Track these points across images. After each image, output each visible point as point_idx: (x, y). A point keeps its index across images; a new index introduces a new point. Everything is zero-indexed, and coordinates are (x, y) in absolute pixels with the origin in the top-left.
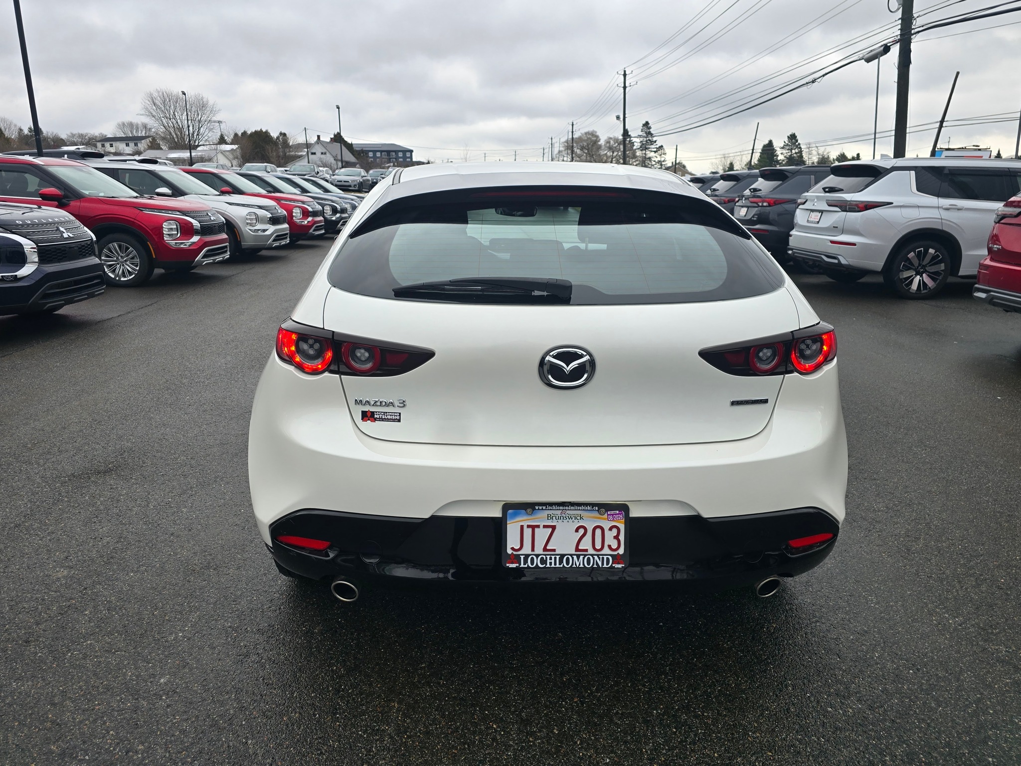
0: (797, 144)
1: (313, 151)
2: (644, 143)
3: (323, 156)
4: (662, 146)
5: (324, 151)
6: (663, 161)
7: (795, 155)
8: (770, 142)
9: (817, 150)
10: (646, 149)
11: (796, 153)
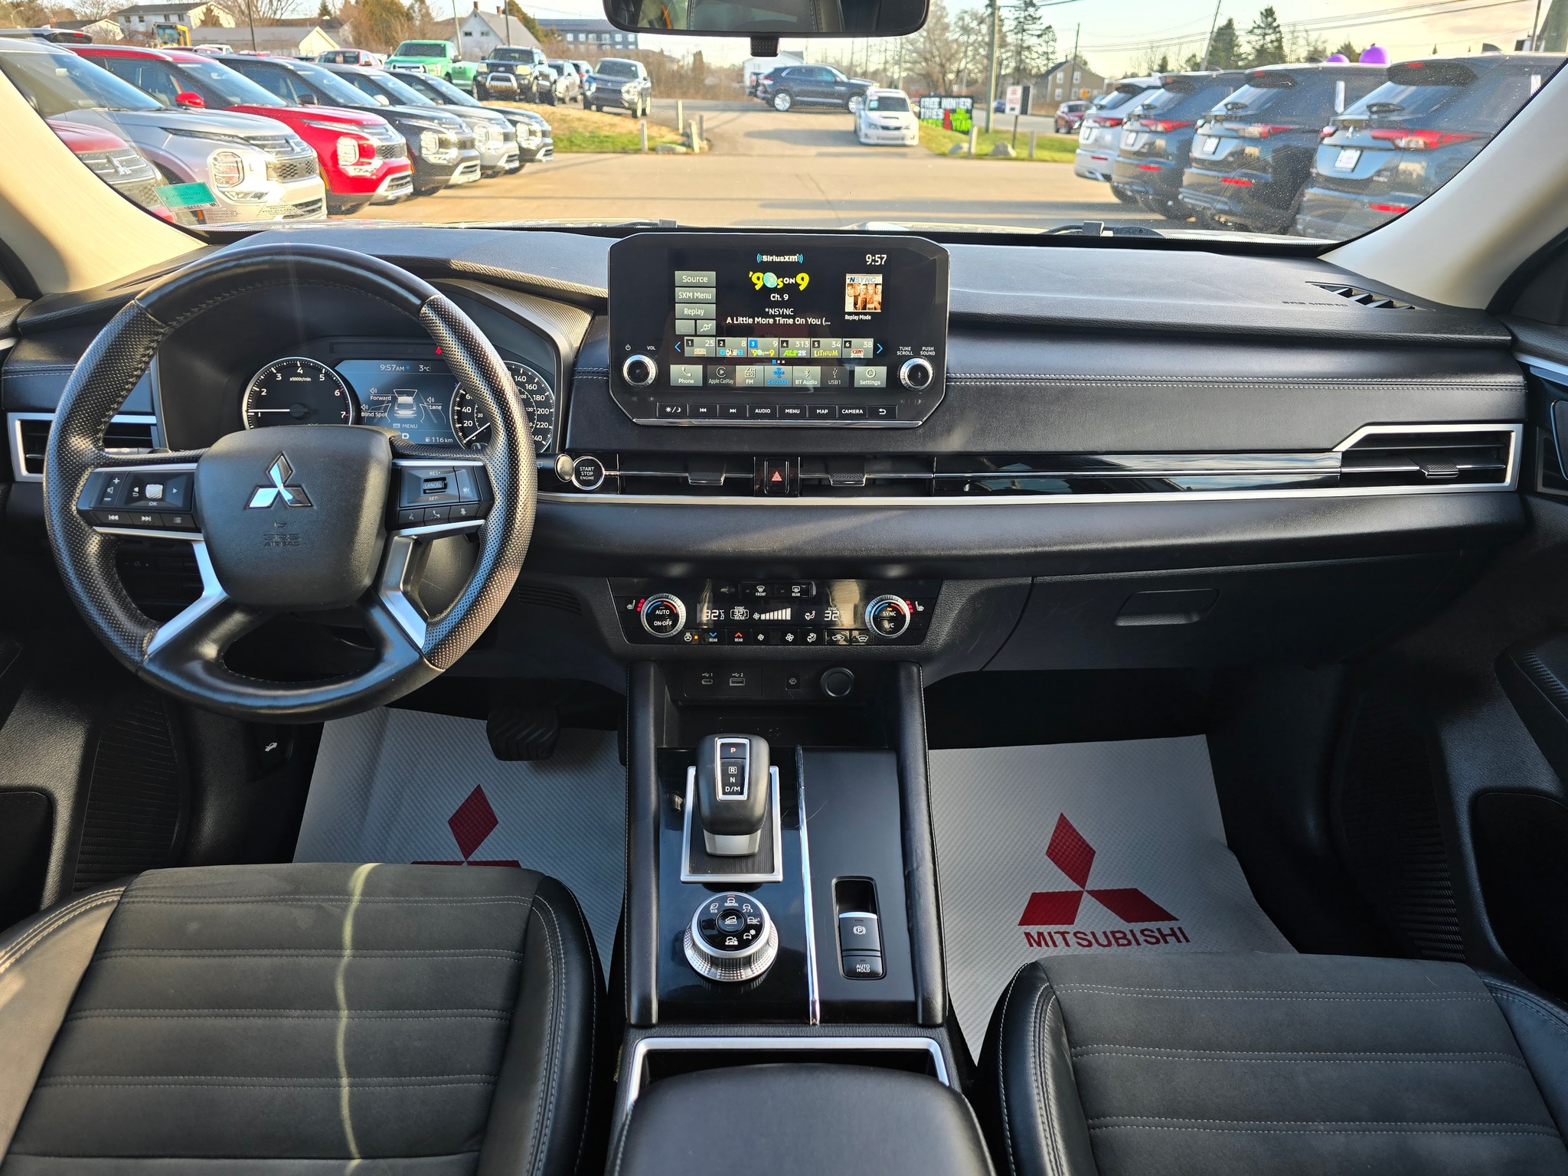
0: (1275, 24)
1: (467, 29)
2: (1022, 20)
3: (484, 38)
4: (1050, 27)
5: (485, 29)
6: (1053, 53)
7: (1269, 45)
8: (1230, 24)
9: (1305, 36)
10: (1024, 30)
11: (1272, 42)
